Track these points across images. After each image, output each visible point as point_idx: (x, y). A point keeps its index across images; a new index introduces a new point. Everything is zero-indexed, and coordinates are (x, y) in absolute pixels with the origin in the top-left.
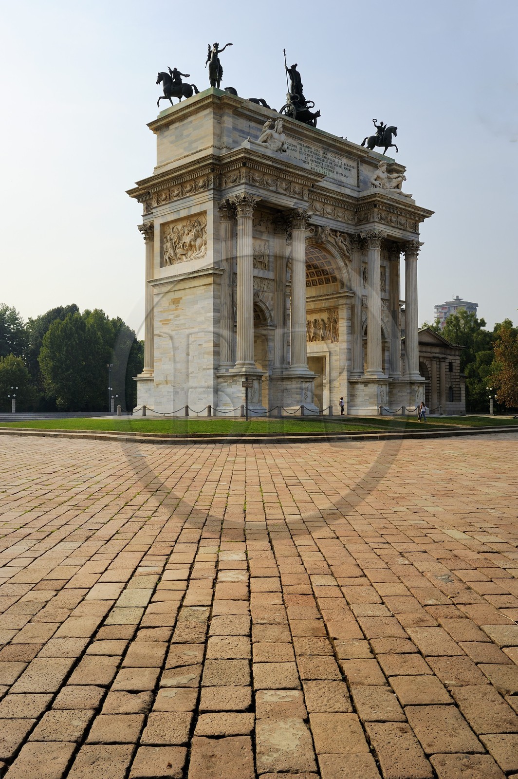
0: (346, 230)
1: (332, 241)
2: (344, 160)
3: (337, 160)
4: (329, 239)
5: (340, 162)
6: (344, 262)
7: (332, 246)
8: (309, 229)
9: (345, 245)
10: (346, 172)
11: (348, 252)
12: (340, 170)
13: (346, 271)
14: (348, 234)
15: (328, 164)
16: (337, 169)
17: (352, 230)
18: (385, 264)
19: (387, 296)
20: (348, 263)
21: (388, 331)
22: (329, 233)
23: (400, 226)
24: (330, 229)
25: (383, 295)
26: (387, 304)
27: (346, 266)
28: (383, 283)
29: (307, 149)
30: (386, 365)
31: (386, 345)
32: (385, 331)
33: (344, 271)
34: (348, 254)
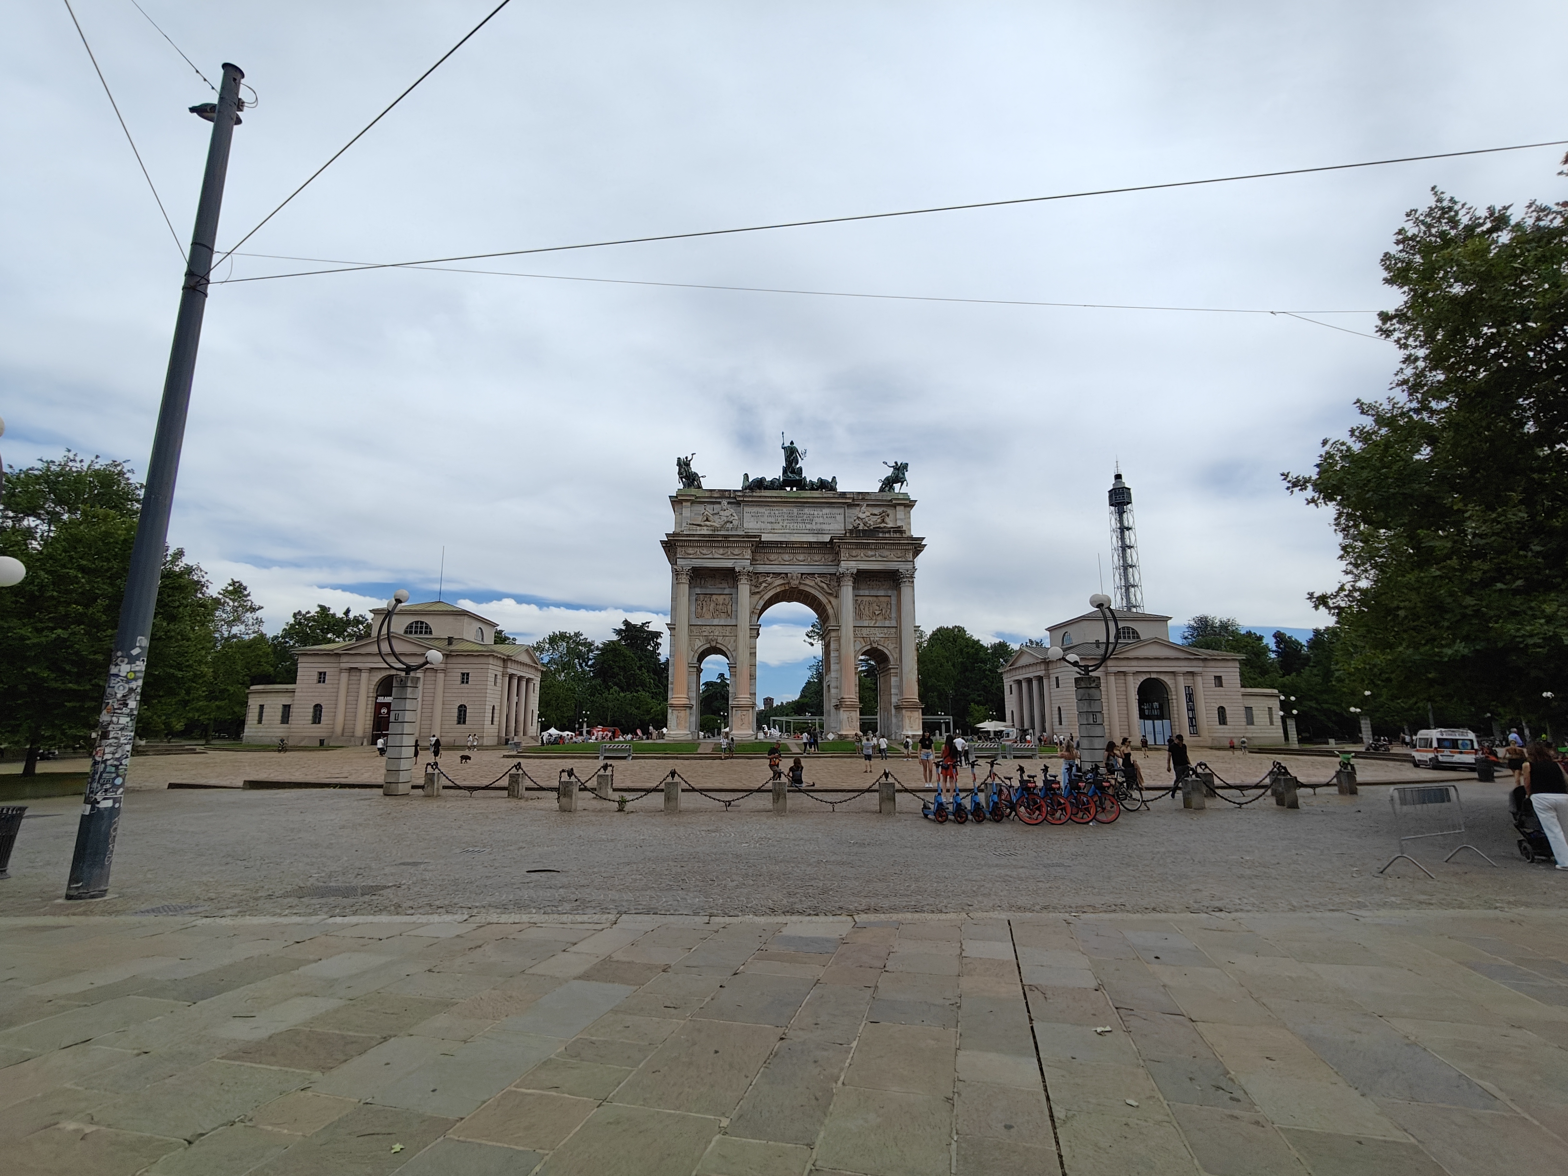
0: (825, 571)
1: (812, 584)
2: (826, 511)
3: (816, 513)
4: (807, 582)
5: (821, 513)
6: (827, 599)
7: (810, 587)
8: (779, 578)
9: (826, 584)
10: (829, 520)
11: (830, 589)
12: (821, 520)
14: (830, 574)
15: (805, 518)
16: (817, 520)
17: (832, 570)
18: (890, 593)
19: (894, 623)
20: (832, 599)
21: (895, 657)
22: (803, 577)
23: (880, 559)
24: (802, 574)
25: (887, 624)
26: (894, 630)
27: (830, 602)
28: (888, 612)
29: (777, 512)
30: (893, 691)
31: (892, 671)
32: (891, 658)
33: (828, 607)
34: (831, 592)
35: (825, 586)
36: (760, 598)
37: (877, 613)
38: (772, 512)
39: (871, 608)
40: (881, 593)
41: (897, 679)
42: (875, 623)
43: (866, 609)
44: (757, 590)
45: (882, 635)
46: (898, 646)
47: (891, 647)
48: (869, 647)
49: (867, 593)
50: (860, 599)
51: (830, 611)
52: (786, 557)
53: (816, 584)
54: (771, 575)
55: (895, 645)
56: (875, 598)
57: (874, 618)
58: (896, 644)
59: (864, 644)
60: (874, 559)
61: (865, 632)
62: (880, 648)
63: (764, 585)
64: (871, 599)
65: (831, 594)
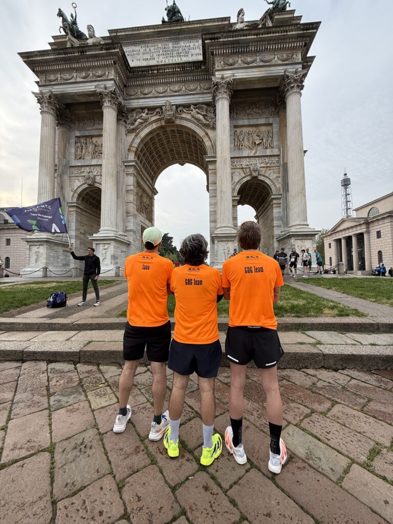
0: (201, 100)
1: (189, 117)
3: (192, 45)
6: (204, 131)
7: (187, 121)
8: (155, 113)
9: (203, 115)
11: (207, 120)
12: (196, 52)
13: (208, 139)
15: (180, 51)
18: (271, 121)
19: (276, 152)
20: (210, 132)
21: (278, 186)
22: (179, 110)
23: (261, 64)
24: (178, 106)
25: (268, 152)
26: (276, 159)
27: (207, 134)
28: (270, 140)
29: (152, 49)
30: (275, 223)
31: (274, 202)
32: (273, 188)
33: (206, 140)
34: (207, 122)
35: (201, 117)
36: (136, 136)
37: (257, 142)
38: (148, 49)
39: (251, 138)
40: (262, 121)
41: (281, 210)
42: (256, 152)
43: (246, 139)
44: (132, 127)
45: (262, 165)
46: (281, 175)
47: (273, 176)
48: (248, 178)
49: (246, 122)
50: (239, 130)
51: (207, 144)
52: (161, 89)
53: (193, 116)
54: (146, 111)
55: (277, 175)
56: (254, 129)
57: (255, 148)
58: (279, 173)
59: (244, 176)
60: (254, 64)
61: (245, 163)
62: (261, 178)
63: (139, 120)
64: (251, 129)
65: (207, 126)
